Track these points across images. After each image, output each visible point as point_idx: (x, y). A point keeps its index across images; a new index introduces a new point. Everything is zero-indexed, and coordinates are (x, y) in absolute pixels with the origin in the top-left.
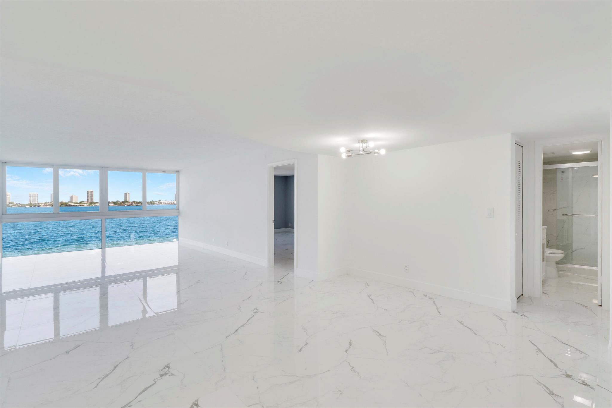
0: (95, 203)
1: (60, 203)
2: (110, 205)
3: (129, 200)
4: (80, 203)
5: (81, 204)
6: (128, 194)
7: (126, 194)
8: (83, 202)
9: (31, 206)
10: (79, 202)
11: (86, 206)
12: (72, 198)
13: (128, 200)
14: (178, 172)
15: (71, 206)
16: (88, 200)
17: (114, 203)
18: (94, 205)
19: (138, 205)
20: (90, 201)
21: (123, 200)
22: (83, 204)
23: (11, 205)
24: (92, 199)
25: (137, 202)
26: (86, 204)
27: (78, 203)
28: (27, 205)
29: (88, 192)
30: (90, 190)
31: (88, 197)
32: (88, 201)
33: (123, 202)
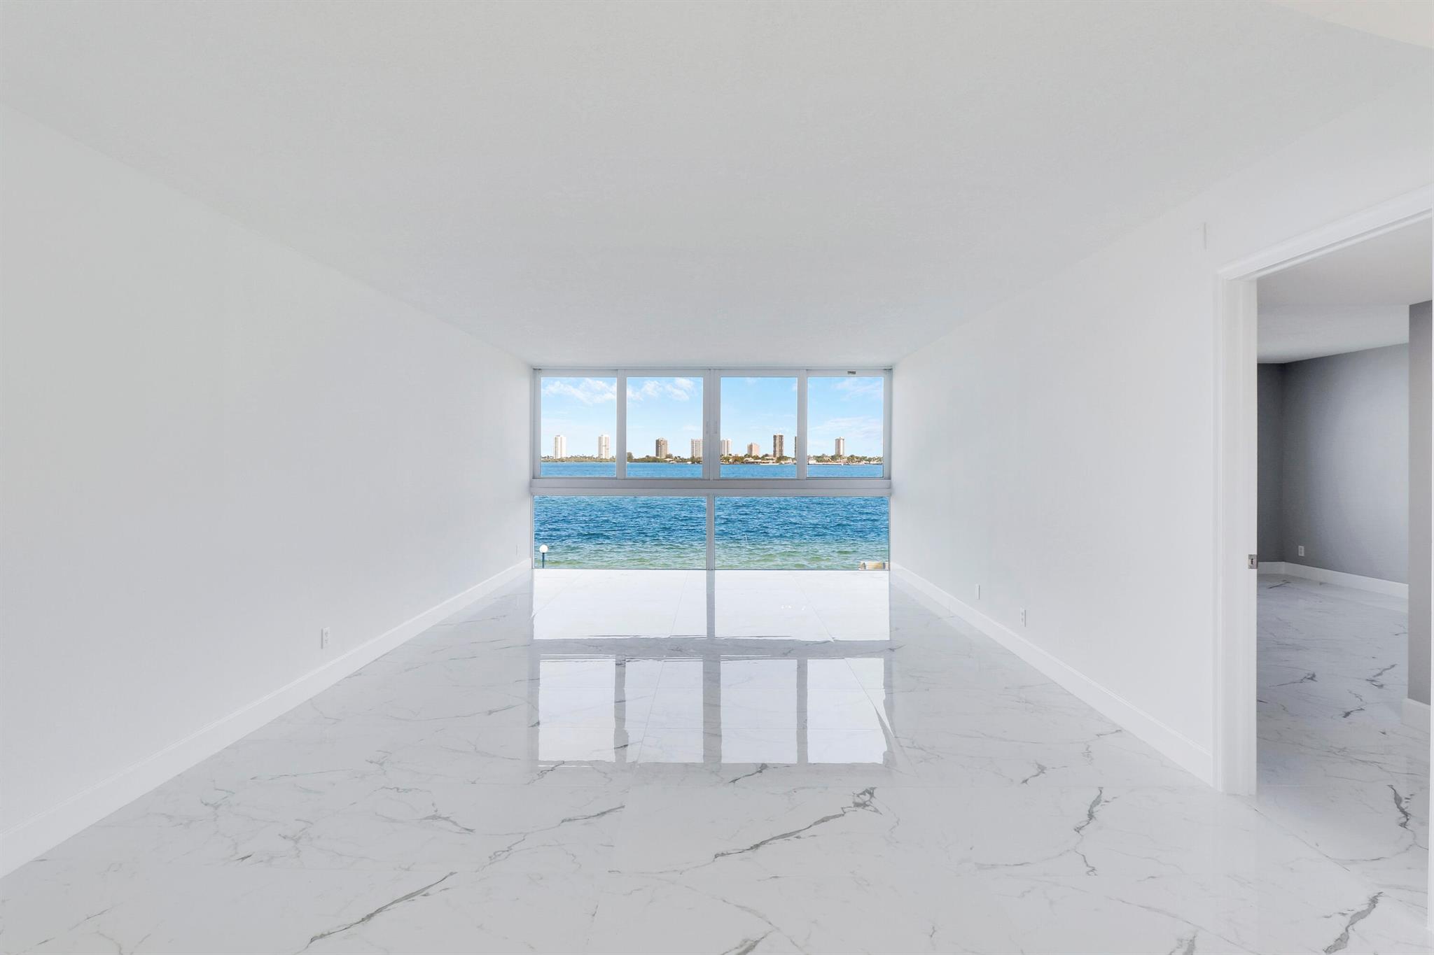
0: (786, 458)
1: (733, 457)
2: (810, 462)
3: (843, 453)
4: (763, 458)
5: (764, 460)
6: (841, 441)
7: (838, 441)
8: (767, 455)
9: (693, 463)
10: (760, 456)
11: (771, 463)
12: (750, 447)
13: (841, 454)
14: (889, 370)
15: (749, 462)
16: (775, 451)
17: (819, 459)
18: (783, 462)
19: (861, 464)
20: (778, 455)
21: (833, 453)
22: (767, 460)
23: (668, 459)
24: (781, 451)
25: (857, 458)
26: (772, 460)
27: (760, 459)
28: (688, 460)
29: (775, 437)
30: (778, 434)
31: (775, 446)
32: (775, 455)
33: (833, 458)
